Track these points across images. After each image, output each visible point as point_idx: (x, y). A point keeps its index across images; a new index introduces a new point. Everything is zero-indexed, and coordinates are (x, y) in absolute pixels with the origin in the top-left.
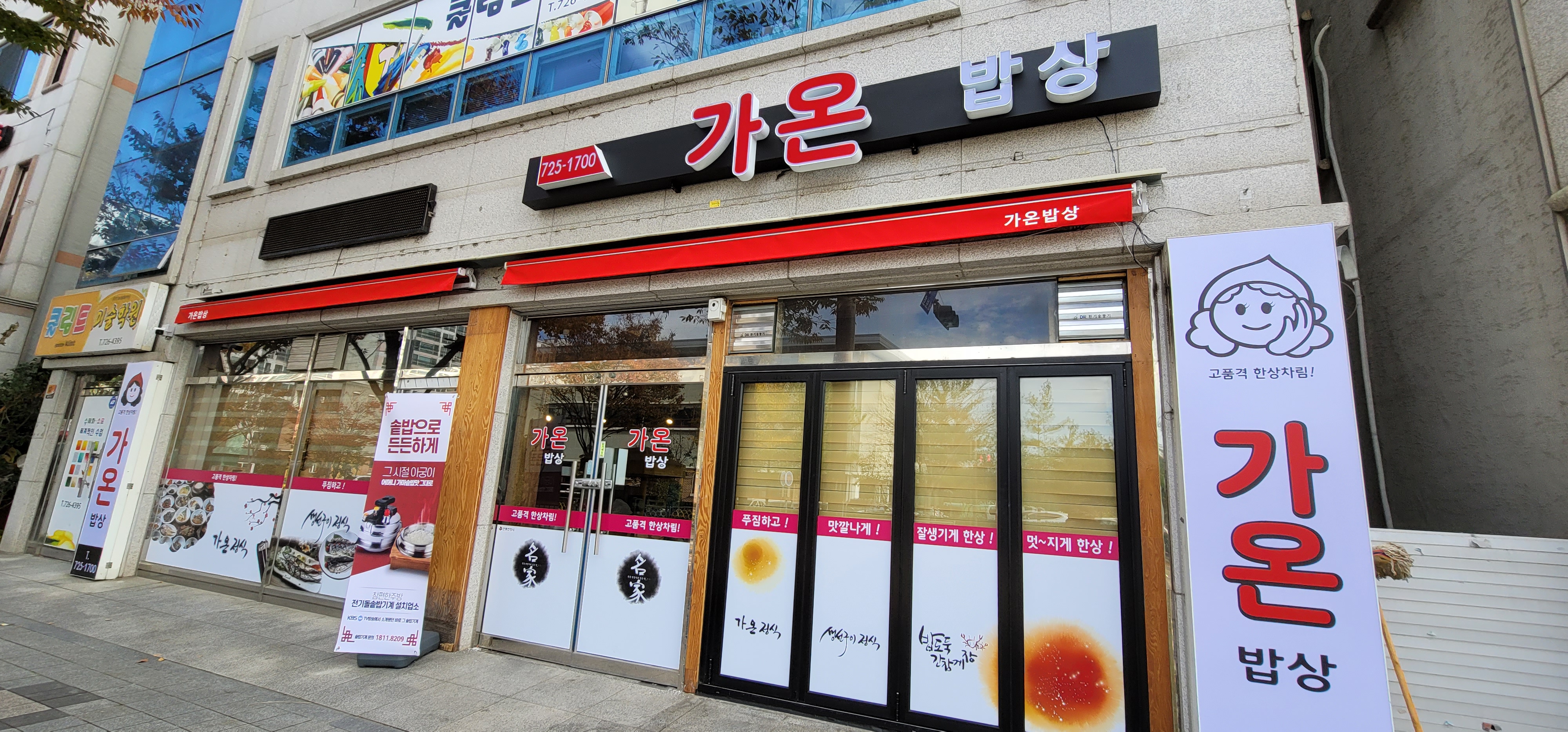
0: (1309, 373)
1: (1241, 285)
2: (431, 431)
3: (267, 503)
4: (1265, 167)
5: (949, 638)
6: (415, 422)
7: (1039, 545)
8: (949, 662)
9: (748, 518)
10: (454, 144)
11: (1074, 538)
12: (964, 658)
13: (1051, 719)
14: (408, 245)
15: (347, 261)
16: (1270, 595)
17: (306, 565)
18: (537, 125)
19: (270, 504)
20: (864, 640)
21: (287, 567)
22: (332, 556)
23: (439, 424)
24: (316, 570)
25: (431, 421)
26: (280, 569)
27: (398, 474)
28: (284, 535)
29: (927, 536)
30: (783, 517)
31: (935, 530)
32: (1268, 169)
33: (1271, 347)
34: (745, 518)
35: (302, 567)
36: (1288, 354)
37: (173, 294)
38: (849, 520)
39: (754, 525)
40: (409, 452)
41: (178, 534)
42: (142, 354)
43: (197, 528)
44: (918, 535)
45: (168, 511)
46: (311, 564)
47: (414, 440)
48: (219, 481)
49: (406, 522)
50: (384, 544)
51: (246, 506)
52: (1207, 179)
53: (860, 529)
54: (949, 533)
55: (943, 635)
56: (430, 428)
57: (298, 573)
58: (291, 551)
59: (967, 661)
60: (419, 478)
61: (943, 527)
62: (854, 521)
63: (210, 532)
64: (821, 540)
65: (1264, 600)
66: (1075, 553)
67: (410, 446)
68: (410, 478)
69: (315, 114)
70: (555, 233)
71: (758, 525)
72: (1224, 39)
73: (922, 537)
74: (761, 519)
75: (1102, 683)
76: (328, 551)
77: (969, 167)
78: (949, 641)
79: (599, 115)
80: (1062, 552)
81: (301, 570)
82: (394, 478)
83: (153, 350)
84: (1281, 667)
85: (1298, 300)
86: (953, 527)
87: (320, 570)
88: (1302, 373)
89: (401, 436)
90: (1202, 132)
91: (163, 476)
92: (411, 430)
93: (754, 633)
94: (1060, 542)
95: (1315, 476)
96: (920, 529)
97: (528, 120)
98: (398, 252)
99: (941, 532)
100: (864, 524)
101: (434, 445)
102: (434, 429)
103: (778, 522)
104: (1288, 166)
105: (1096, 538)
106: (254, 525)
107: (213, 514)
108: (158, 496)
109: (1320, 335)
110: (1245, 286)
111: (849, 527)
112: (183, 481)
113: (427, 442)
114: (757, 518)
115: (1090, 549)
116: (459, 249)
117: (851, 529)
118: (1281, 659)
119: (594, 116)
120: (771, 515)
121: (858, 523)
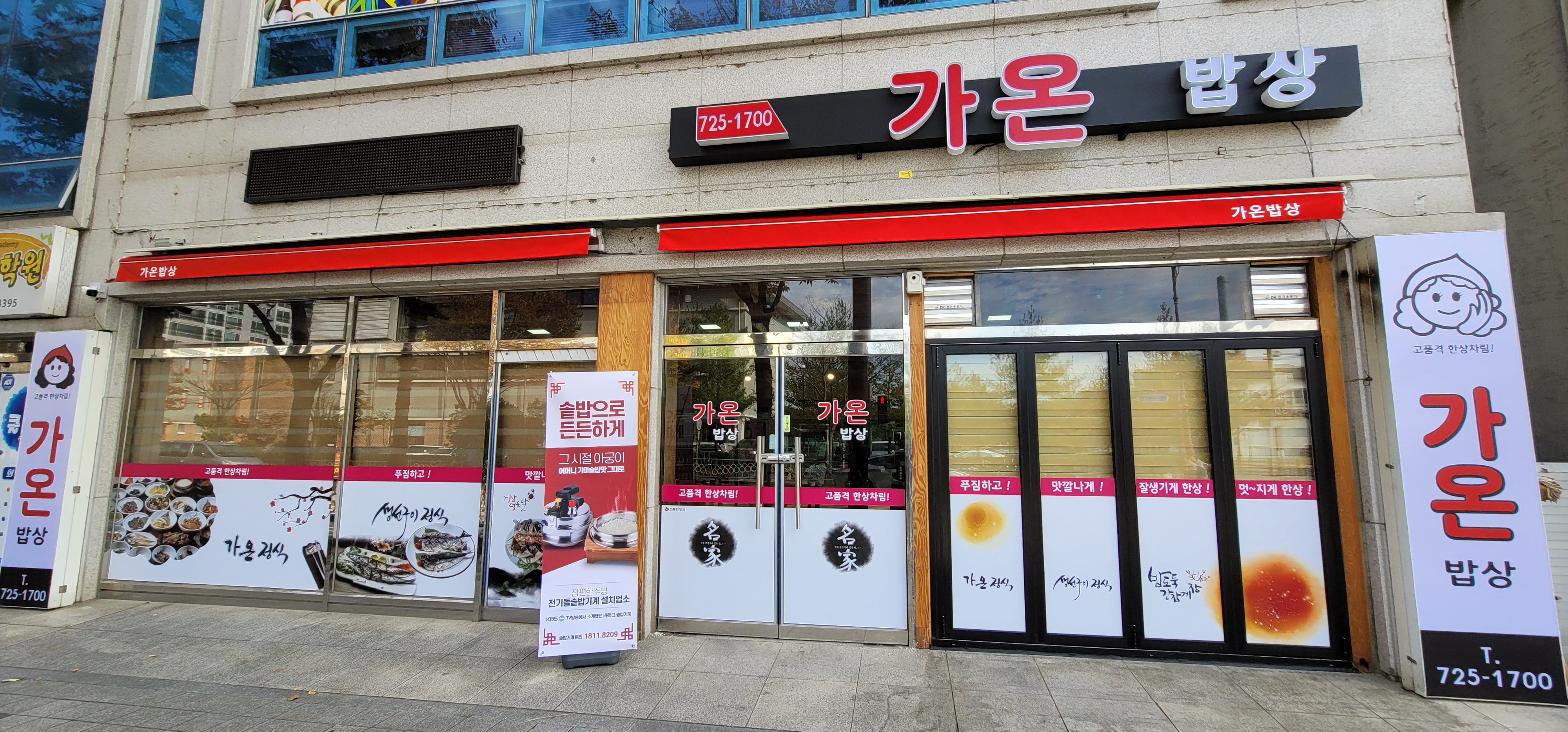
0: (1490, 349)
1: (1435, 278)
2: (614, 413)
3: (308, 499)
4: (1435, 177)
5: (1175, 575)
6: (592, 403)
7: (1249, 491)
8: (1178, 595)
9: (967, 484)
10: (539, 79)
11: (1279, 484)
12: (1191, 590)
13: (1268, 631)
14: (490, 195)
15: (393, 211)
16: (1467, 520)
17: (388, 566)
18: (660, 68)
19: (313, 499)
20: (1097, 584)
21: (357, 569)
22: (427, 553)
23: (622, 405)
24: (406, 570)
25: (611, 402)
26: (347, 572)
27: (578, 460)
28: (344, 533)
29: (1149, 490)
30: (1004, 481)
31: (1156, 485)
32: (1437, 180)
33: (1461, 328)
34: (963, 484)
35: (382, 568)
36: (1474, 334)
37: (85, 241)
38: (1072, 480)
39: (974, 489)
40: (590, 437)
41: (160, 542)
42: (54, 321)
43: (192, 534)
44: (1140, 489)
45: (136, 516)
46: (396, 564)
47: (593, 424)
48: (217, 476)
49: (598, 511)
50: (575, 537)
51: (273, 504)
52: (1388, 184)
53: (1083, 487)
54: (1169, 486)
55: (1170, 573)
56: (611, 410)
57: (377, 575)
58: (360, 551)
59: (1193, 592)
60: (604, 465)
61: (1164, 481)
62: (1078, 481)
63: (217, 536)
64: (1045, 500)
65: (1462, 524)
66: (1281, 496)
67: (590, 430)
68: (593, 465)
69: (297, 20)
70: (704, 194)
71: (979, 490)
72: (1397, 63)
73: (1144, 491)
74: (981, 484)
75: (1308, 598)
76: (419, 547)
77: (1175, 158)
78: (1176, 578)
79: (744, 64)
80: (1270, 496)
81: (380, 572)
82: (574, 466)
83: (68, 315)
84: (1477, 573)
85: (1481, 290)
86: (1173, 481)
87: (411, 569)
88: (1485, 349)
89: (576, 420)
90: (1382, 143)
91: (117, 475)
92: (588, 413)
93: (985, 588)
94: (1267, 488)
95: (1496, 428)
96: (1142, 484)
97: (645, 62)
98: (477, 204)
99: (1161, 486)
100: (1088, 483)
101: (619, 428)
102: (617, 411)
103: (999, 485)
104: (1452, 178)
105: (1298, 483)
106: (293, 525)
107: (217, 517)
108: (114, 500)
109: (1497, 319)
110: (1439, 279)
111: (1073, 486)
112: (153, 479)
113: (611, 426)
114: (977, 483)
115: (1293, 492)
116: (569, 205)
117: (1075, 488)
118: (1476, 567)
119: (738, 65)
120: (991, 479)
121: (1081, 482)
